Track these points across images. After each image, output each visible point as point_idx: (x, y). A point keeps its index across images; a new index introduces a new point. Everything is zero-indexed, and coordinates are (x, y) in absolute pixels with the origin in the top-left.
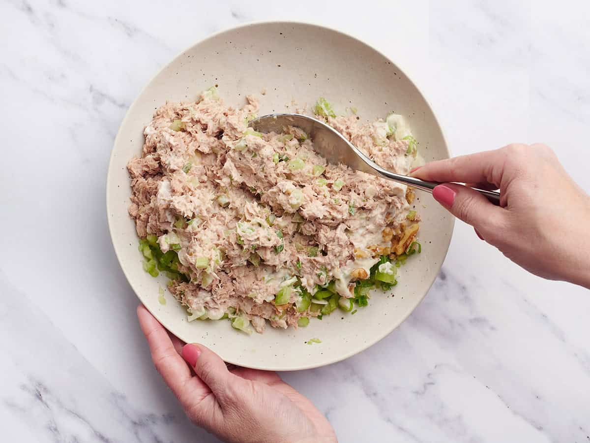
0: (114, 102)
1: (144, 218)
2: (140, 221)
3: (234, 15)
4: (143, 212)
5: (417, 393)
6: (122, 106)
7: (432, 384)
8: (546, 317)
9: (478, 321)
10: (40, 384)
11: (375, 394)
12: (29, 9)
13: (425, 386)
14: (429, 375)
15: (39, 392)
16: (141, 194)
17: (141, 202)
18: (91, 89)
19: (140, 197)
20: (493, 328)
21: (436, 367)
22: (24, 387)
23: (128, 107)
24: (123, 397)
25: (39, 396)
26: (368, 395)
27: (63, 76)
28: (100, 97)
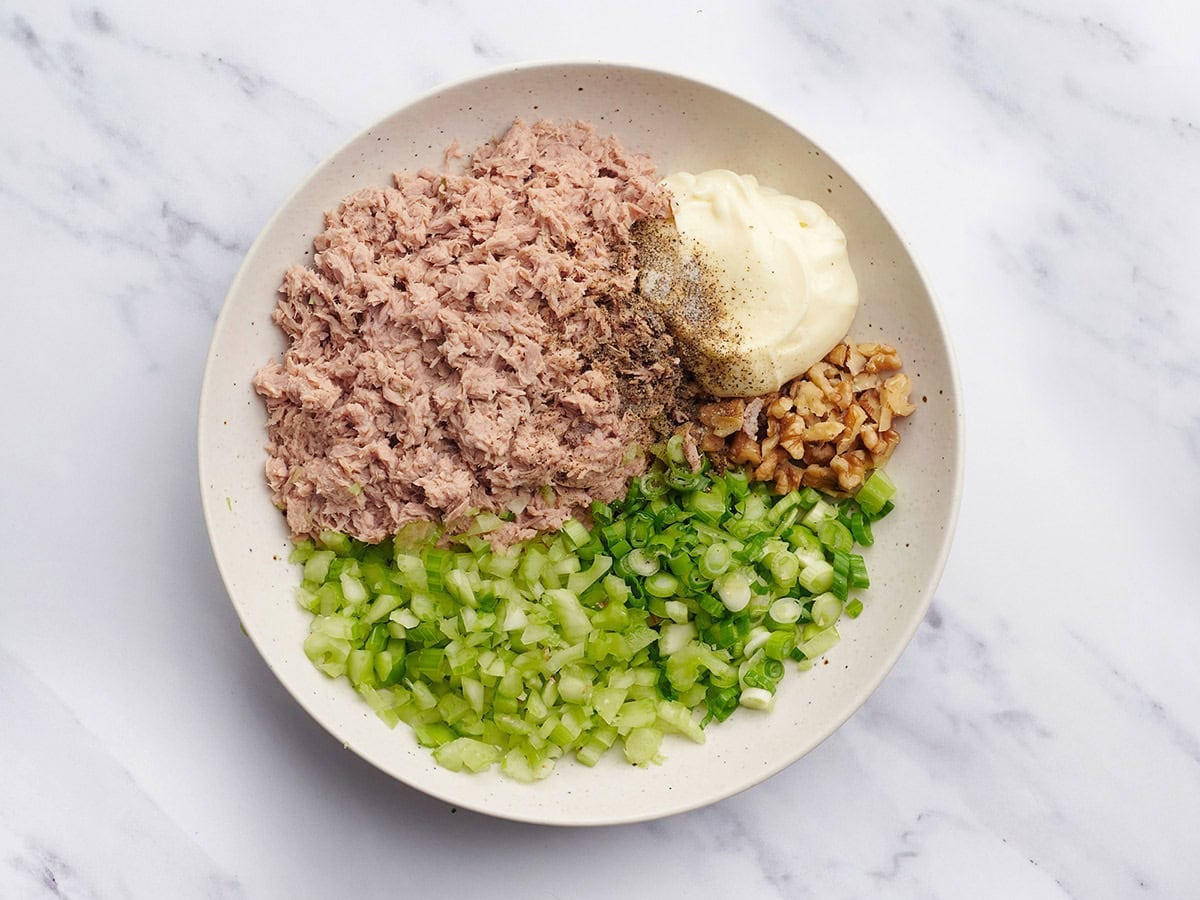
0: (216, 239)
1: (304, 492)
2: (295, 500)
3: (479, 49)
4: (301, 478)
5: (878, 875)
6: (233, 247)
7: (913, 855)
8: (1161, 708)
9: (1011, 718)
10: (53, 857)
11: (786, 878)
12: (30, 36)
13: (897, 859)
14: (905, 835)
15: (51, 875)
16: (295, 441)
17: (295, 457)
18: (165, 211)
19: (294, 446)
20: (1044, 734)
21: (920, 818)
22: (18, 863)
23: (246, 251)
24: (235, 885)
25: (51, 883)
26: (770, 879)
27: (103, 181)
28: (184, 228)
